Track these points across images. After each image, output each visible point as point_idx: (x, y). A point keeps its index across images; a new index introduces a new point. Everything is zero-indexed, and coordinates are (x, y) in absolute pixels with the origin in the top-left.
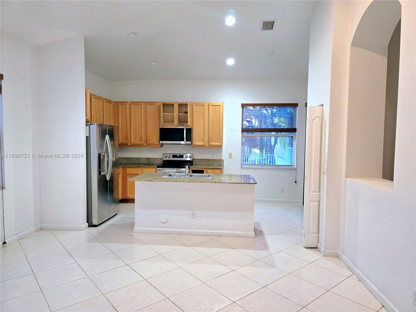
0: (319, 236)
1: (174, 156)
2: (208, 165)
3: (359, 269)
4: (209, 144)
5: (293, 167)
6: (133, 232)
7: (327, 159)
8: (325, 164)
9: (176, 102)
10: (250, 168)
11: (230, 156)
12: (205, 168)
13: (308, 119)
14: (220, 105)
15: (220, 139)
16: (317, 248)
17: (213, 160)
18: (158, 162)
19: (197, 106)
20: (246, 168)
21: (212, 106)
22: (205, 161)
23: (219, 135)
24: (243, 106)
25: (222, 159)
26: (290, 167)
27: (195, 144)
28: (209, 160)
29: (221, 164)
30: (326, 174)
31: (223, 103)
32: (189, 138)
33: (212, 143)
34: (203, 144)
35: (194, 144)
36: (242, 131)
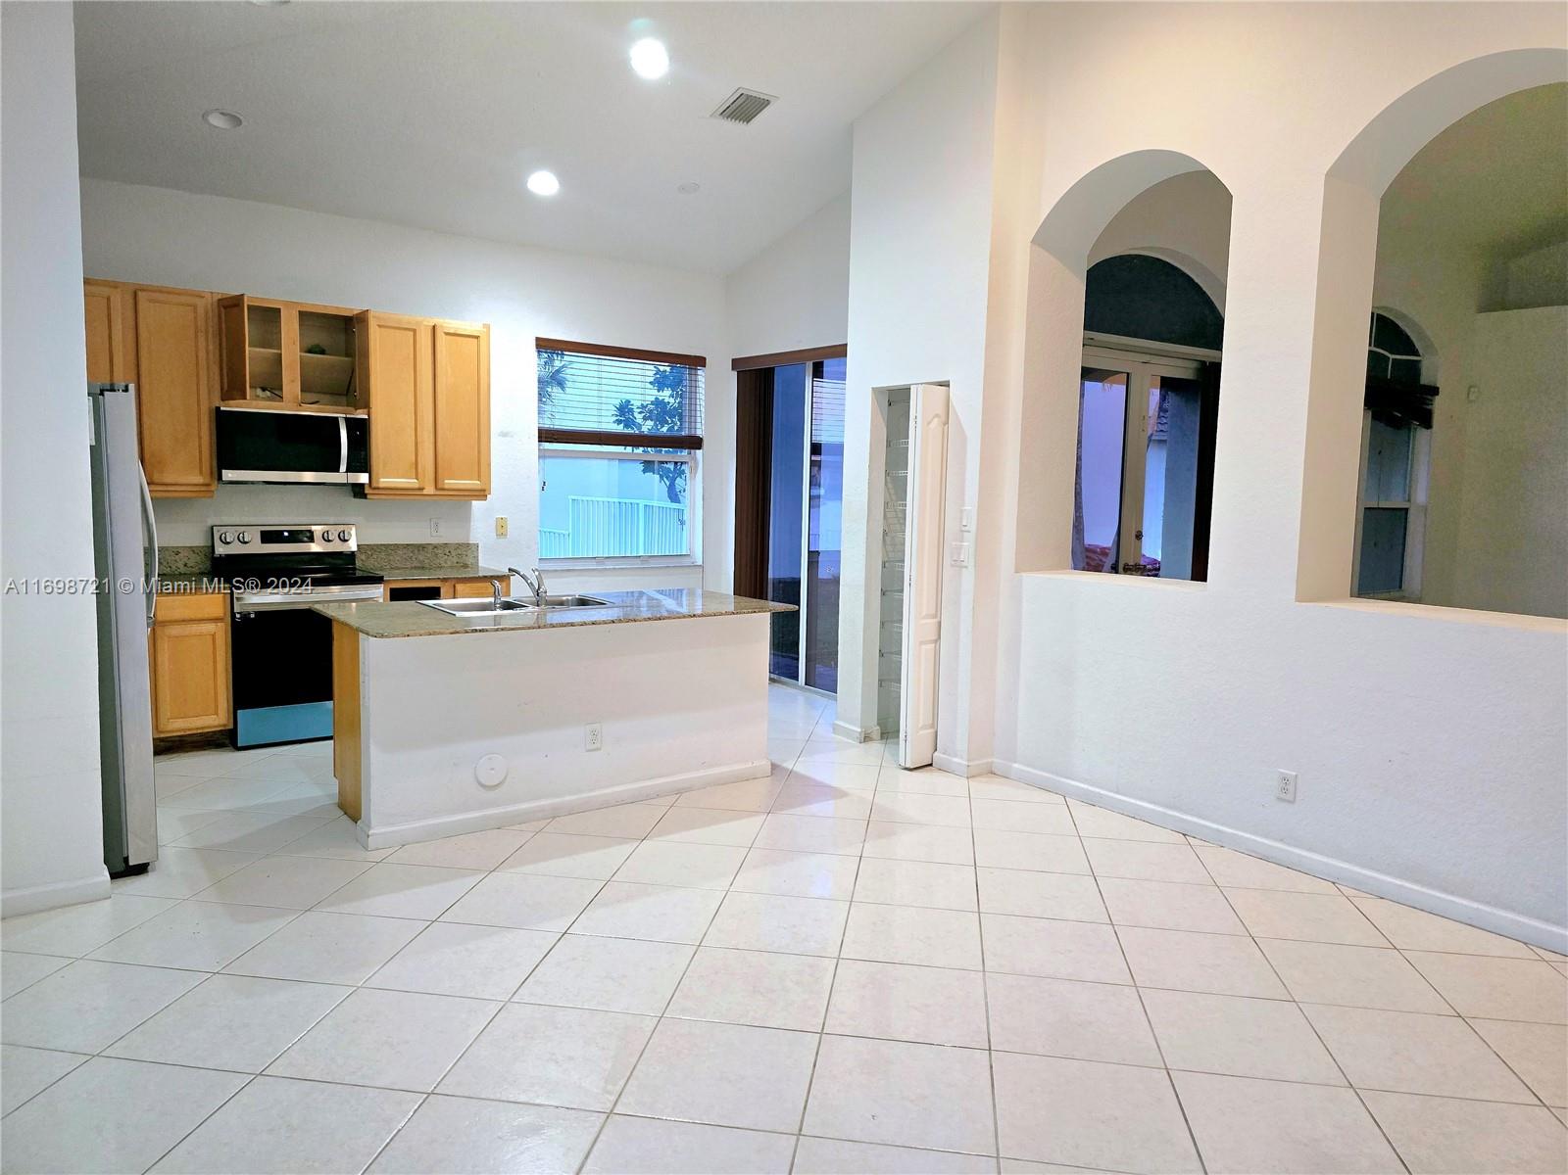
0: (936, 732)
1: (268, 537)
2: (415, 568)
3: (1085, 781)
4: (440, 486)
5: (686, 562)
6: (366, 848)
7: (973, 527)
8: (962, 542)
9: (289, 304)
10: (569, 570)
11: (501, 529)
12: (445, 580)
13: (919, 420)
14: (477, 337)
15: (480, 465)
16: (931, 765)
17: (435, 547)
18: (180, 565)
19: (383, 329)
20: (556, 571)
21: (449, 337)
22: (405, 551)
23: (479, 452)
24: (544, 345)
25: (472, 541)
26: (676, 560)
27: (381, 485)
28: (422, 547)
29: (470, 561)
30: (971, 568)
31: (487, 327)
32: (361, 460)
33: (449, 483)
34: (417, 486)
35: (378, 482)
36: (539, 437)
